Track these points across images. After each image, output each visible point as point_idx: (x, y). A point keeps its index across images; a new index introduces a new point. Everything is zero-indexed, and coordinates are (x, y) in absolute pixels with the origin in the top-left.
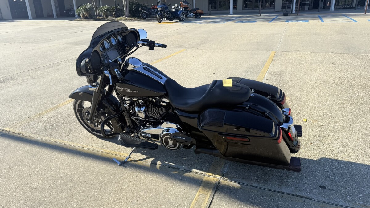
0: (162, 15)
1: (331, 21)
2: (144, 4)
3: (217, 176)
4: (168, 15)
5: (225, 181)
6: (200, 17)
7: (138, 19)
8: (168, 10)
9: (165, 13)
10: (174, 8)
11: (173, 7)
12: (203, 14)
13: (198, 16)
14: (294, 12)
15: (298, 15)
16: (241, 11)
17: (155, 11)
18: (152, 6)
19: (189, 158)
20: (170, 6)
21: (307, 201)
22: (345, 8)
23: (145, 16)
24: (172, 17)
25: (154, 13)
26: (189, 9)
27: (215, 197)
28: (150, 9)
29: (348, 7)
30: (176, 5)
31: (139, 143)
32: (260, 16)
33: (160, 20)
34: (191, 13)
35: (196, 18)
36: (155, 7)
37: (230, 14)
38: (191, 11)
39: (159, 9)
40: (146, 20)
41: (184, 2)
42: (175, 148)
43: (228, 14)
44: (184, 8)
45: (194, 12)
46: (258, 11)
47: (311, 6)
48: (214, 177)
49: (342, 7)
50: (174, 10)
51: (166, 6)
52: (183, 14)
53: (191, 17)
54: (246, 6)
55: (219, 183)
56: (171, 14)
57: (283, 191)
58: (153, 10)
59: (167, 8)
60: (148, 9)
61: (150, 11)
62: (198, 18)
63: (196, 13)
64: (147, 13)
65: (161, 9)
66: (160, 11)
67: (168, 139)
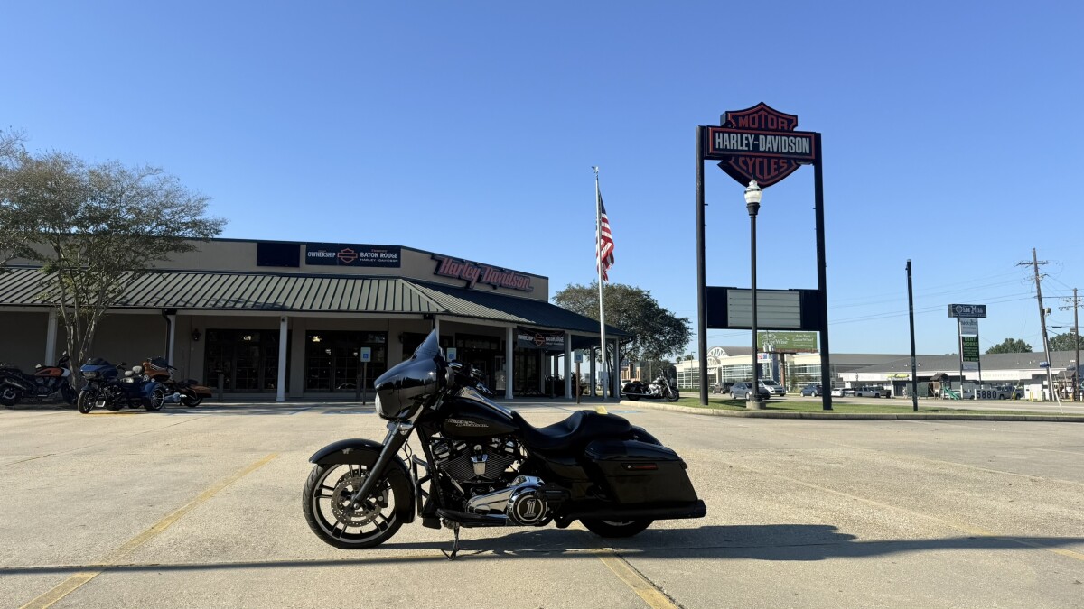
0: (94, 391)
3: (605, 549)
6: (197, 405)
8: (116, 380)
9: (104, 387)
10: (129, 376)
11: (127, 373)
12: (206, 397)
13: (192, 402)
17: (50, 385)
18: (38, 370)
20: (124, 369)
22: (528, 396)
23: (11, 396)
24: (126, 399)
25: (46, 390)
26: (169, 381)
27: (626, 560)
28: (33, 378)
30: (137, 368)
33: (85, 407)
34: (172, 393)
35: (186, 406)
36: (49, 371)
37: (278, 399)
38: (175, 387)
40: (16, 409)
41: (154, 362)
43: (274, 400)
44: (154, 377)
45: (184, 388)
46: (354, 395)
48: (602, 550)
49: (522, 394)
50: (131, 381)
51: (110, 370)
52: (157, 392)
53: (173, 401)
55: (615, 552)
56: (120, 391)
58: (41, 382)
59: (115, 373)
60: (24, 376)
61: (30, 382)
62: (193, 406)
63: (189, 393)
64: (20, 388)
65: (94, 375)
66: (91, 380)
67: (528, 503)
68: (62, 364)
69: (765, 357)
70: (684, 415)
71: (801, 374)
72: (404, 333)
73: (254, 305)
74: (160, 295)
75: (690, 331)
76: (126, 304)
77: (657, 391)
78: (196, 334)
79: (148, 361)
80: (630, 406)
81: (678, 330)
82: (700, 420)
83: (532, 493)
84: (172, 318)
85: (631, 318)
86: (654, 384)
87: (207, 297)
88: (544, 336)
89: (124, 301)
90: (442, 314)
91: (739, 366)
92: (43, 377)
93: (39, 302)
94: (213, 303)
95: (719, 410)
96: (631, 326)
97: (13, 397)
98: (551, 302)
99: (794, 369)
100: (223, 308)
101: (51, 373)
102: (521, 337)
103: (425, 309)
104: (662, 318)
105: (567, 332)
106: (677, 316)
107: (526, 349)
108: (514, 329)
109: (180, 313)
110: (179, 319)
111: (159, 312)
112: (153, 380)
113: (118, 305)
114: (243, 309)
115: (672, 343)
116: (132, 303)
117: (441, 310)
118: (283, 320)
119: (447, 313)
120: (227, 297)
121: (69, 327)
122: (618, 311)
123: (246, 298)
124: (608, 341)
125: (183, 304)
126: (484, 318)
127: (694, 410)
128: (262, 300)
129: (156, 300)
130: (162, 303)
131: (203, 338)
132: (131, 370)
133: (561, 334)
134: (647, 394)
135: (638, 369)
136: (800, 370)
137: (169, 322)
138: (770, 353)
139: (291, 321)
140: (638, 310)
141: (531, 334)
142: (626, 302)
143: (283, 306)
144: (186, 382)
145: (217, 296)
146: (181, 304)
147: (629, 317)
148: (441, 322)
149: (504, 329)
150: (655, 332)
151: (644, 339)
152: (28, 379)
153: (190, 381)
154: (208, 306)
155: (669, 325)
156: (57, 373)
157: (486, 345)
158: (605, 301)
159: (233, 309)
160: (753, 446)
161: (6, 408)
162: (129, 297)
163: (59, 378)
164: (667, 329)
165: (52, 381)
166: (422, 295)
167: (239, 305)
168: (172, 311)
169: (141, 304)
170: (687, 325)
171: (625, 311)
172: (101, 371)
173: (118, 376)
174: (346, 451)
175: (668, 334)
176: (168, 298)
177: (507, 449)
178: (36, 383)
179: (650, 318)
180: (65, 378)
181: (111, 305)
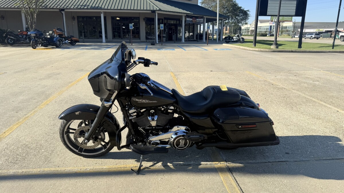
0: (36, 41)
1: (191, 50)
2: (7, 30)
3: (222, 162)
4: (43, 41)
5: (231, 165)
6: (75, 44)
7: (3, 45)
8: (43, 37)
9: (39, 39)
10: (49, 35)
11: (47, 34)
12: (78, 41)
13: (73, 43)
14: (157, 42)
15: (162, 45)
16: (112, 40)
18: (19, 32)
19: (190, 155)
20: (45, 33)
21: (288, 163)
22: (190, 41)
23: (11, 42)
24: (48, 43)
25: (23, 39)
26: (63, 36)
27: (235, 176)
28: (18, 35)
29: (192, 40)
30: (51, 32)
31: (153, 149)
32: (132, 45)
33: (34, 46)
34: (66, 40)
35: (71, 45)
36: (23, 33)
37: (103, 42)
38: (66, 38)
39: (33, 35)
40: (13, 46)
41: (57, 29)
42: (184, 148)
43: (102, 42)
44: (58, 35)
45: (69, 39)
47: (167, 38)
48: (221, 164)
49: (188, 40)
50: (49, 37)
51: (40, 33)
52: (59, 40)
53: (66, 44)
54: (114, 36)
55: (228, 167)
56: (46, 41)
57: (270, 161)
58: (21, 36)
59: (42, 34)
60: (14, 34)
61: (17, 37)
62: (74, 45)
63: (71, 40)
64: (14, 39)
65: (35, 35)
66: (34, 37)
67: (180, 141)
68: (27, 30)
69: (273, 23)
70: (247, 51)
71: (285, 30)
72: (145, 18)
73: (91, 7)
74: (58, 4)
75: (249, 15)
76: (46, 7)
77: (236, 40)
78: (73, 18)
79: (55, 29)
80: (226, 46)
81: (245, 14)
82: (254, 54)
83: (183, 136)
84: (63, 12)
85: (228, 10)
86: (236, 37)
87: (74, 4)
88: (196, 18)
89: (45, 6)
90: (158, 10)
91: (264, 26)
92: (21, 35)
93: (16, 7)
94: (77, 7)
95: (261, 49)
96: (228, 13)
97: (12, 42)
98: (199, 4)
99: (283, 28)
100: (80, 9)
101: (24, 33)
102: (188, 19)
103: (152, 9)
104: (239, 10)
105: (204, 17)
106: (245, 10)
107: (189, 24)
108: (185, 16)
109: (66, 10)
110: (66, 13)
111: (58, 10)
112: (58, 36)
113: (43, 8)
114: (87, 9)
115: (242, 20)
116: (48, 7)
117: (158, 9)
118: (102, 13)
119: (160, 10)
120: (81, 4)
121: (28, 16)
122: (224, 8)
123: (88, 5)
124: (219, 20)
125: (66, 7)
126: (174, 12)
127: (251, 49)
128: (94, 5)
129: (56, 5)
130: (59, 7)
131: (76, 19)
132: (49, 33)
133: (202, 18)
134: (233, 40)
135: (228, 28)
136: (285, 28)
137: (62, 14)
138: (275, 22)
139: (105, 13)
140: (231, 7)
141: (191, 18)
142: (227, 4)
143: (101, 8)
144: (70, 36)
145: (78, 4)
146: (65, 7)
147: (227, 10)
148: (158, 13)
149: (181, 16)
150: (237, 16)
151: (232, 18)
152: (16, 36)
153: (71, 36)
154: (75, 8)
155: (242, 13)
156: (26, 33)
157: (175, 22)
158: (219, 4)
159: (83, 9)
160: (278, 69)
161: (10, 46)
162: (47, 4)
163: (27, 35)
164: (241, 14)
165: (24, 36)
166: (151, 3)
167: (86, 7)
168: (63, 10)
169: (52, 7)
170: (248, 13)
171: (226, 8)
172: (37, 34)
173: (44, 35)
174: (77, 113)
175: (241, 16)
176: (61, 5)
177: (169, 111)
178: (19, 37)
179: (235, 10)
180: (29, 35)
181: (40, 7)
